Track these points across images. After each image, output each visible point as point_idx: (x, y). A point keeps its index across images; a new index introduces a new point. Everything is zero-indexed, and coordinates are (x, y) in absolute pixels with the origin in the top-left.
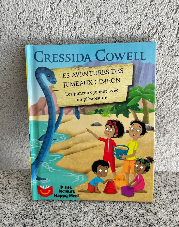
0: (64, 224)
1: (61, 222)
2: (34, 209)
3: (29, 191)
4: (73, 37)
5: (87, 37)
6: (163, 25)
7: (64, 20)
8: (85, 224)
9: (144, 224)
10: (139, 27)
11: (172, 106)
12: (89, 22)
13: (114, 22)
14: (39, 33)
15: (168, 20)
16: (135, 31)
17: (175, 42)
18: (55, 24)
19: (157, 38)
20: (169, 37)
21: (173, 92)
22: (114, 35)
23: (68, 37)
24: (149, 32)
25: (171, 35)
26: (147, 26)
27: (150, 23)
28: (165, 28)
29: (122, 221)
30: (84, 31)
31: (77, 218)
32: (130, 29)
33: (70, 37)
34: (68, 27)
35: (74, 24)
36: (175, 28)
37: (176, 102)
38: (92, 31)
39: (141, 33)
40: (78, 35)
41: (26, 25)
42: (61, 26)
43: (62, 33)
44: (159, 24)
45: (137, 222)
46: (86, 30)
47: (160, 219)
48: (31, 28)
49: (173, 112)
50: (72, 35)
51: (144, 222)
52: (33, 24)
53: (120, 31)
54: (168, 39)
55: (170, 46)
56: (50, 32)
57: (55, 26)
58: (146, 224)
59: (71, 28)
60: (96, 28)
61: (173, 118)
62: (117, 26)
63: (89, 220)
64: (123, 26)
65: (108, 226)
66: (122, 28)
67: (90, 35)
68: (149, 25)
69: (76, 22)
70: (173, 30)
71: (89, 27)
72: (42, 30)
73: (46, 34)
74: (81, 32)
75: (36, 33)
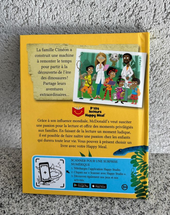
0: (39, 204)
1: (37, 202)
2: (13, 188)
3: (9, 170)
4: (49, 18)
5: (63, 18)
6: (139, 6)
7: (39, 1)
8: (59, 205)
9: (118, 207)
10: (115, 8)
11: (153, 88)
12: (64, 3)
13: (89, 4)
14: (16, 14)
15: (144, 2)
16: (111, 13)
17: (153, 24)
18: (31, 5)
19: (134, 20)
20: (146, 19)
21: (153, 74)
22: (90, 16)
23: (44, 18)
24: (125, 14)
25: (148, 17)
26: (124, 8)
27: (126, 5)
28: (142, 10)
29: (97, 203)
30: (60, 12)
31: (52, 199)
32: (106, 11)
33: (46, 18)
34: (44, 8)
35: (49, 6)
36: (151, 10)
37: (157, 85)
38: (68, 12)
39: (117, 14)
40: (54, 16)
41: (2, 6)
42: (37, 7)
43: (39, 14)
44: (135, 5)
45: (111, 204)
46: (62, 11)
47: (134, 202)
48: (8, 9)
49: (154, 95)
50: (48, 16)
51: (118, 205)
52: (9, 5)
53: (96, 13)
54: (145, 21)
55: (147, 28)
56: (26, 14)
57: (31, 7)
58: (120, 206)
59: (46, 9)
60: (72, 9)
61: (154, 100)
62: (93, 8)
63: (64, 201)
64: (98, 8)
65: (83, 207)
66: (98, 10)
67: (66, 16)
68: (125, 6)
69: (52, 3)
70: (149, 12)
71: (65, 8)
72: (18, 12)
73: (22, 15)
74: (57, 13)
75: (13, 15)
